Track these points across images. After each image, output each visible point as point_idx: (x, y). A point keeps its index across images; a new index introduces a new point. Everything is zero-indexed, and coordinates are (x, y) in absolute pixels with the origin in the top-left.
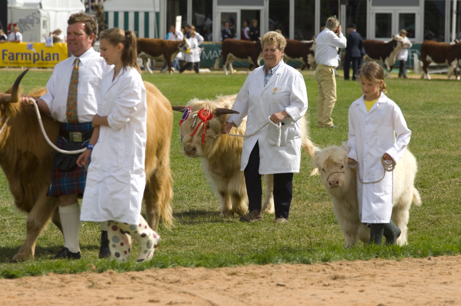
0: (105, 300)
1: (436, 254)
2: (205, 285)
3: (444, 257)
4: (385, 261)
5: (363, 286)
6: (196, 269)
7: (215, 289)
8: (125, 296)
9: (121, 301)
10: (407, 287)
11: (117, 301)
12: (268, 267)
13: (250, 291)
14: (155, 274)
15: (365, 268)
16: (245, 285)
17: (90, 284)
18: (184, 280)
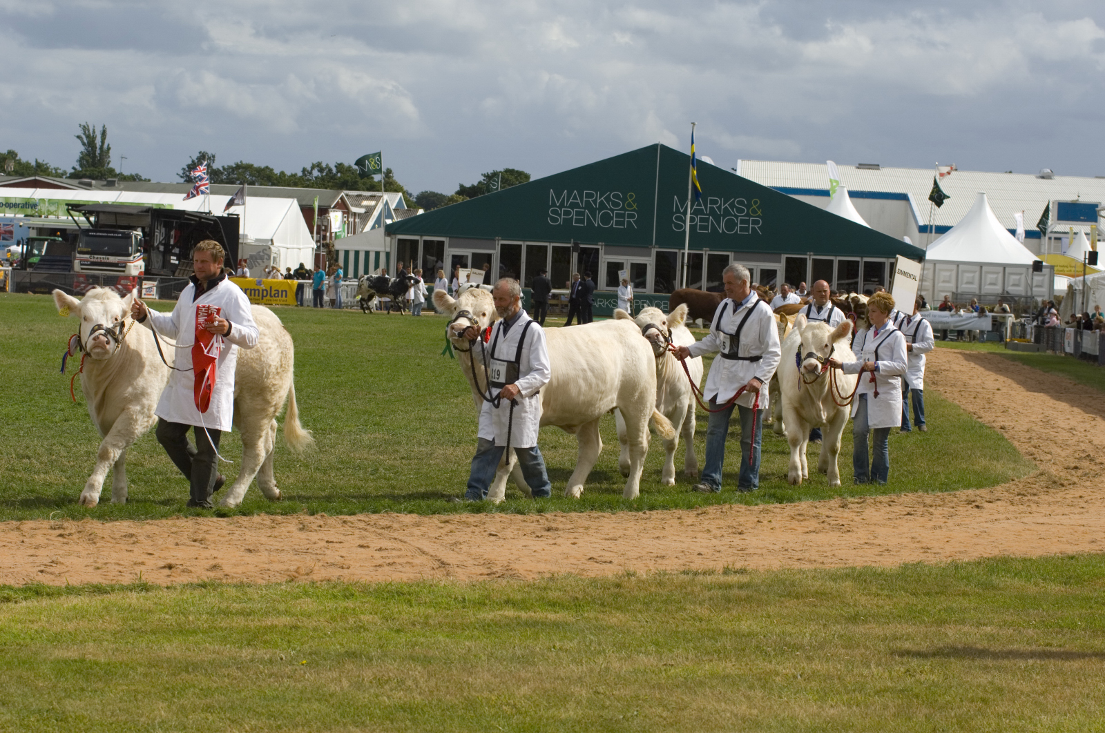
0: (315, 543)
1: (652, 508)
2: (417, 532)
3: (659, 511)
4: (600, 514)
5: (575, 538)
6: (409, 515)
7: (426, 536)
8: (335, 540)
9: (330, 545)
10: (620, 540)
11: (326, 545)
12: (482, 515)
13: (462, 540)
14: (367, 519)
15: (579, 520)
16: (457, 533)
17: (301, 526)
18: (396, 525)
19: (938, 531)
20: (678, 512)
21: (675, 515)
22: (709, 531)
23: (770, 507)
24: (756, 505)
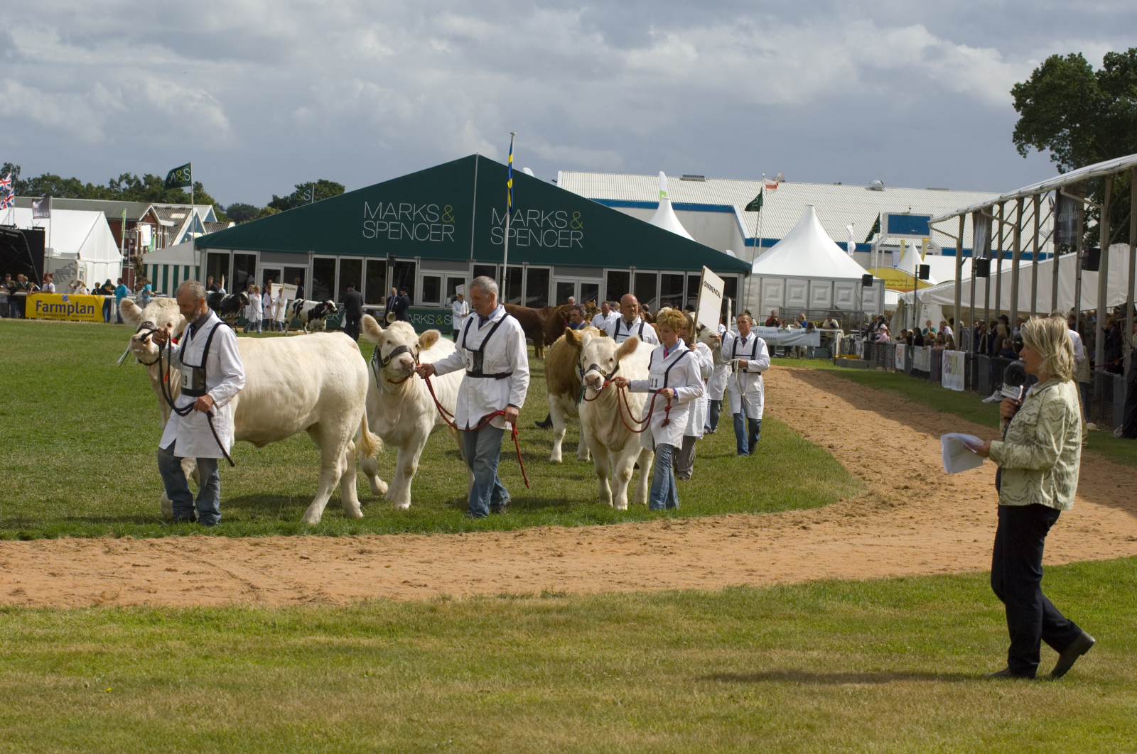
0: (121, 567)
1: (468, 530)
2: (225, 554)
3: (476, 533)
4: (415, 536)
5: (389, 561)
6: (218, 538)
7: (236, 560)
8: (141, 564)
9: (137, 568)
10: (435, 564)
11: (133, 568)
12: (293, 538)
13: (272, 563)
14: (174, 542)
15: (393, 543)
16: (268, 556)
17: (107, 549)
18: (204, 549)
19: (764, 553)
20: (496, 534)
21: (492, 537)
22: (527, 553)
23: (591, 528)
24: (576, 526)
